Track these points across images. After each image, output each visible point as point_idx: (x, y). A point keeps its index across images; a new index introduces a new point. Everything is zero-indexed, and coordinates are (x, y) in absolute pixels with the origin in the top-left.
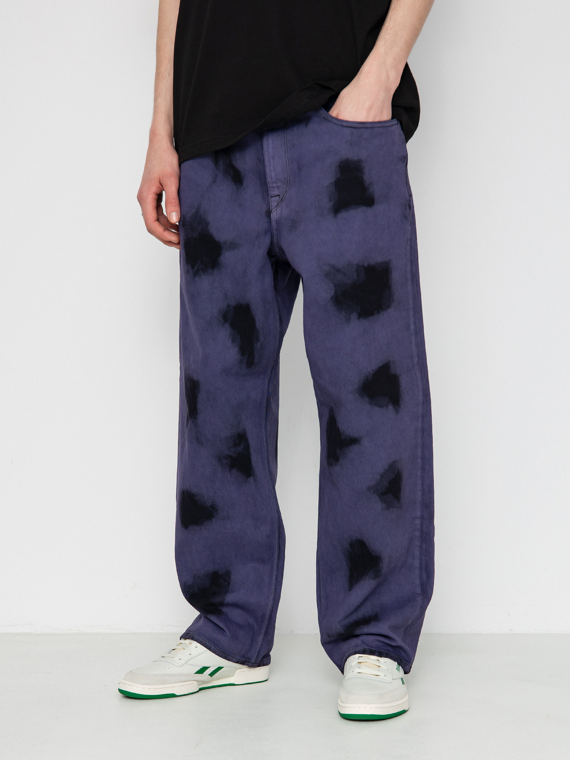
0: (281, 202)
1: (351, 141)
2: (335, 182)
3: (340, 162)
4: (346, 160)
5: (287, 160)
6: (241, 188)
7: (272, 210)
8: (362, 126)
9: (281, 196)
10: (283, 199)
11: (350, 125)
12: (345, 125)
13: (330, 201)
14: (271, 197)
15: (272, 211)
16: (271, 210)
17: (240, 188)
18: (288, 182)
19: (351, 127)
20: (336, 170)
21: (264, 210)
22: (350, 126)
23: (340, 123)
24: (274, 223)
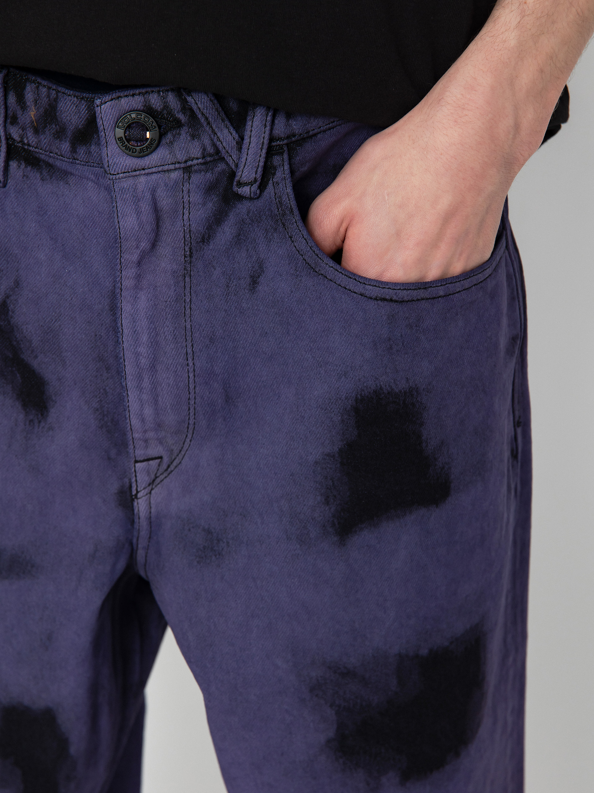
0: (165, 475)
1: (390, 339)
2: (340, 450)
3: (356, 399)
4: (375, 392)
5: (191, 375)
6: (42, 424)
7: (137, 492)
8: (422, 294)
9: (166, 460)
10: (172, 467)
11: (389, 293)
12: (373, 295)
13: (327, 502)
14: (136, 462)
15: (139, 495)
16: (134, 492)
17: (40, 422)
18: (191, 427)
19: (391, 300)
20: (343, 421)
21: (114, 487)
22: (387, 297)
23: (359, 288)
24: (143, 523)
